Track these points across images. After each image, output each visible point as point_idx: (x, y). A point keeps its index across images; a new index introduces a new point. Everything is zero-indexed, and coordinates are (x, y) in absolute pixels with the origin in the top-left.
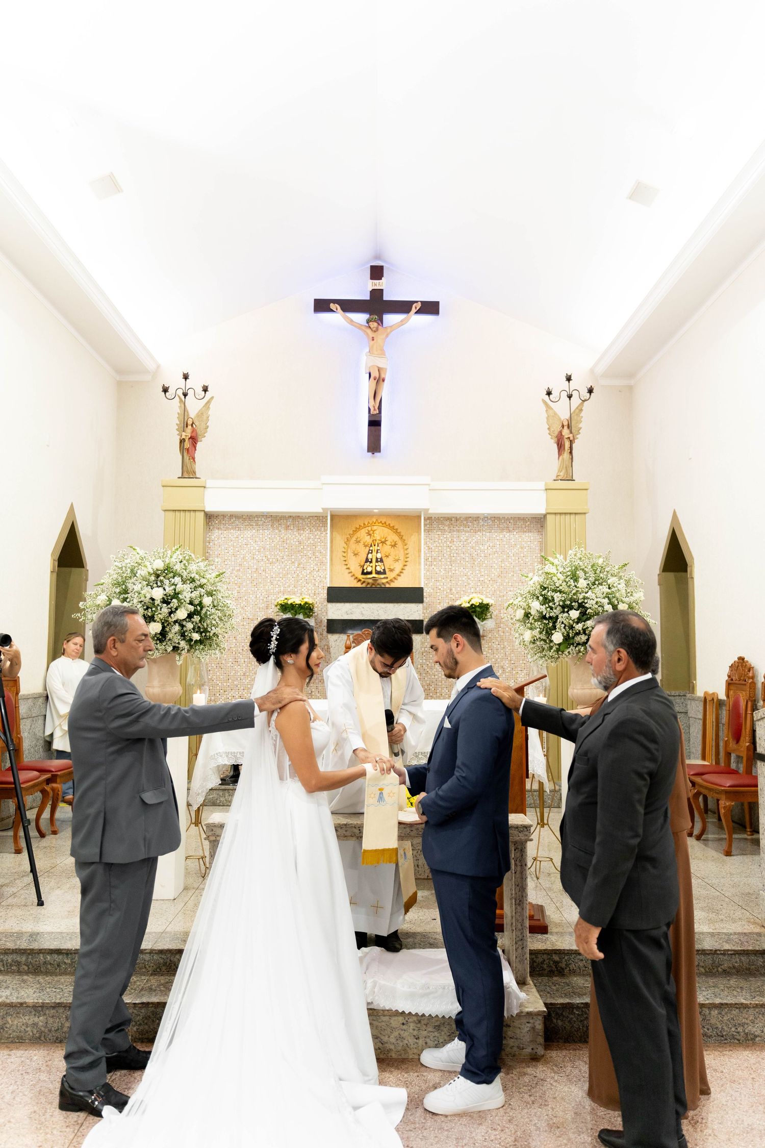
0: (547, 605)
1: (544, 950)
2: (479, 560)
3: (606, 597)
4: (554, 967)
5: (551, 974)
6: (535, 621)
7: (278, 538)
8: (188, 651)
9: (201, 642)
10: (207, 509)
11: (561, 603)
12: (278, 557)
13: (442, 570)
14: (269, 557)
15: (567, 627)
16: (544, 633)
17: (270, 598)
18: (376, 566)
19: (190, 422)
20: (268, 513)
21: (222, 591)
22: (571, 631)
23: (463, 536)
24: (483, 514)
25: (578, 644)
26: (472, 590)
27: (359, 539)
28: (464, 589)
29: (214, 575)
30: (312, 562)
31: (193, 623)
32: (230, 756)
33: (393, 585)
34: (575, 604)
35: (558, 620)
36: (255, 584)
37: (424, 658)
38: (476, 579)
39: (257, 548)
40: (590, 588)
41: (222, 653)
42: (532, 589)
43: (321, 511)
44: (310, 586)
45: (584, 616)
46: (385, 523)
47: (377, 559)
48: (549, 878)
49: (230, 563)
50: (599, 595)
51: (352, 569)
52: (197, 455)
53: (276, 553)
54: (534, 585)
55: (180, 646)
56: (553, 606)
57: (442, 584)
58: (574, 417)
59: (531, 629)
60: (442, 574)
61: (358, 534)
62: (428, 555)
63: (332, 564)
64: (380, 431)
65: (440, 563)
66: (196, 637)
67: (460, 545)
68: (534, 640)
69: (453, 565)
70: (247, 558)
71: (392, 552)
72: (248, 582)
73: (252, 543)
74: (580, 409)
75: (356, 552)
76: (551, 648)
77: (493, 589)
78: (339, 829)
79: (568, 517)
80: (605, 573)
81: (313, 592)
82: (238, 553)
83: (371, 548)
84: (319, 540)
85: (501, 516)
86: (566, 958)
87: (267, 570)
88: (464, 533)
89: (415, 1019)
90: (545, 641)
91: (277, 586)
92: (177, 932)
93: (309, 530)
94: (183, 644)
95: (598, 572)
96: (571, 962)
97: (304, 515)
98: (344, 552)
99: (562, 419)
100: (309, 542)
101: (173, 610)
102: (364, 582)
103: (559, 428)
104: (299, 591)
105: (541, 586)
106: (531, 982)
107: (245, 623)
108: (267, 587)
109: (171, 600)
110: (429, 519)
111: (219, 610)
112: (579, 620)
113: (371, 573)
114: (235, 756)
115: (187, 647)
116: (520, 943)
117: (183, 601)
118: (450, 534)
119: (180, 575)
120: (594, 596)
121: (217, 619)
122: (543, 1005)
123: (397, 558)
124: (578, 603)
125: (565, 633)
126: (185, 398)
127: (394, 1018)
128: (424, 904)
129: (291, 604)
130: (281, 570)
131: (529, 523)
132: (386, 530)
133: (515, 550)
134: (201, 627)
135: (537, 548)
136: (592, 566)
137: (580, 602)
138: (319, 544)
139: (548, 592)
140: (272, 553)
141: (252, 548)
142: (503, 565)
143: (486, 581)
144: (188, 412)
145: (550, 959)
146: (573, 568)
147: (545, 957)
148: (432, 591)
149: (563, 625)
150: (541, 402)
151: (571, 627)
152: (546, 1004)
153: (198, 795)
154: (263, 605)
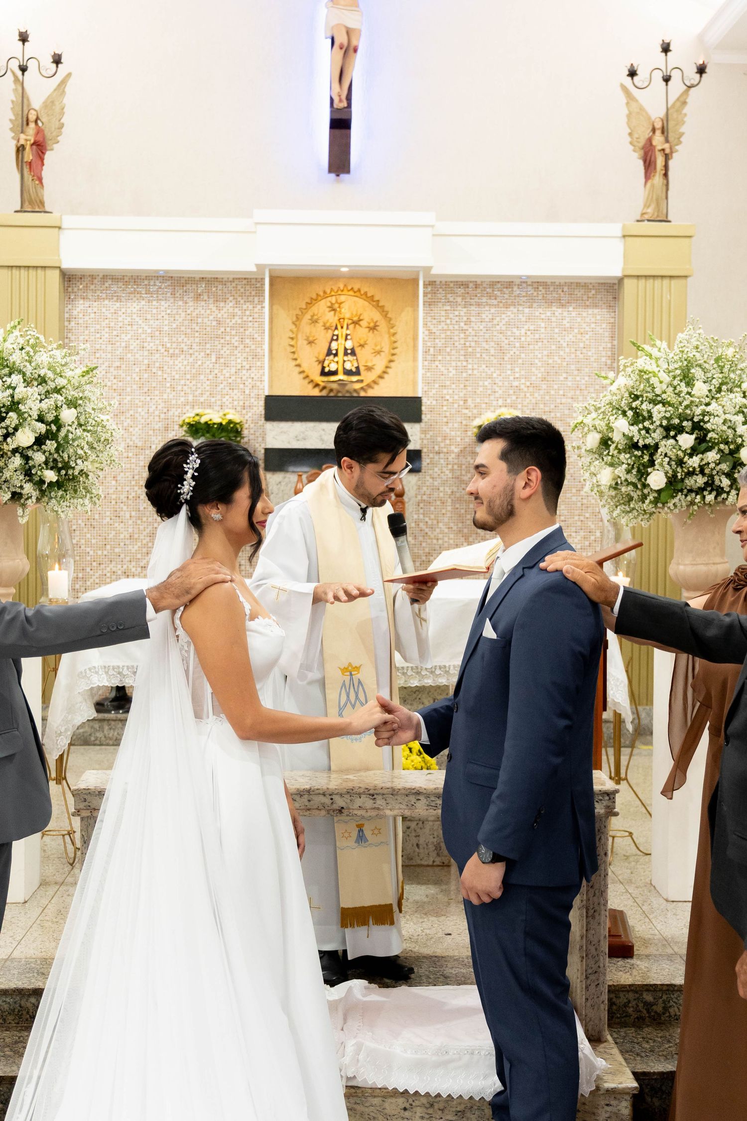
0: (641, 426)
1: (630, 985)
2: (512, 353)
3: (739, 412)
4: (645, 1012)
5: (639, 1023)
6: (619, 452)
7: (183, 314)
8: (38, 500)
9: (59, 485)
10: (65, 265)
11: (665, 423)
12: (183, 345)
13: (451, 369)
14: (169, 345)
15: (673, 463)
16: (634, 471)
17: (171, 413)
18: (344, 361)
19: (32, 117)
20: (166, 271)
21: (93, 398)
22: (679, 470)
23: (487, 314)
24: (520, 277)
25: (690, 491)
26: (500, 402)
27: (316, 317)
28: (486, 400)
29: (79, 372)
30: (239, 355)
31: (44, 452)
32: (111, 672)
33: (371, 393)
34: (687, 424)
35: (659, 451)
36: (146, 389)
37: (421, 511)
38: (506, 383)
39: (149, 331)
40: (713, 398)
41: (95, 503)
42: (614, 398)
43: (254, 269)
44: (236, 394)
45: (702, 444)
46: (359, 290)
47: (346, 349)
48: (626, 864)
49: (103, 355)
50: (729, 408)
51: (305, 366)
52: (46, 173)
53: (180, 340)
54: (618, 392)
55: (24, 492)
56: (651, 427)
57: (451, 391)
58: (673, 115)
59: (612, 465)
60: (451, 375)
61: (314, 309)
62: (429, 344)
63: (271, 358)
64: (348, 137)
65: (448, 358)
66: (50, 476)
67: (481, 327)
68: (617, 484)
69: (470, 361)
70: (132, 347)
71: (371, 337)
72: (135, 387)
73: (140, 322)
74: (682, 101)
75: (311, 339)
76: (644, 498)
77: (534, 401)
78: (297, 798)
79: (658, 282)
80: (738, 372)
81: (241, 403)
82: (118, 338)
83: (336, 332)
84: (250, 319)
85: (549, 281)
86: (665, 997)
87: (166, 368)
88: (487, 308)
89: (424, 1100)
90: (635, 485)
91: (182, 394)
92: (31, 958)
93: (234, 302)
94: (28, 488)
95: (725, 370)
96: (672, 1003)
97: (225, 277)
98: (292, 339)
99: (653, 118)
100: (234, 321)
101: (11, 430)
102: (324, 388)
103: (648, 133)
104: (219, 403)
105: (631, 394)
106: (609, 1038)
107: (130, 455)
108: (165, 396)
109: (7, 413)
110: (431, 284)
111: (88, 431)
112: (694, 451)
113: (335, 373)
114: (119, 673)
115: (35, 494)
116: (592, 977)
117: (26, 415)
118: (465, 310)
119: (20, 372)
120: (720, 411)
121: (86, 447)
122: (632, 1076)
123: (378, 348)
124: (693, 422)
125: (670, 472)
126: (23, 74)
127: (390, 1100)
128: (431, 908)
129: (206, 423)
130: (188, 368)
131: (593, 292)
132: (361, 302)
133: (571, 336)
134: (59, 459)
135: (607, 334)
136: (717, 360)
137: (696, 419)
138: (250, 324)
139: (642, 403)
140: (174, 340)
141: (140, 331)
142: (550, 361)
143: (522, 387)
144: (28, 100)
145: (638, 998)
146: (685, 363)
147: (631, 996)
148: (434, 402)
149: (667, 459)
150: (619, 89)
151: (680, 462)
152: (637, 1075)
153: (60, 734)
154: (160, 424)
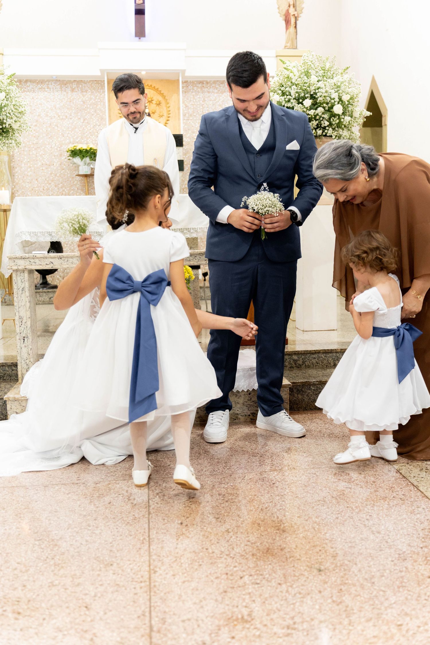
7: (66, 99)
12: (67, 114)
14: (60, 114)
17: (62, 148)
20: (57, 77)
30: (94, 118)
36: (50, 136)
39: (50, 107)
43: (99, 74)
44: (93, 138)
46: (151, 86)
53: (65, 111)
62: (186, 112)
64: (144, 19)
65: (195, 118)
71: (158, 109)
72: (44, 135)
73: (45, 103)
84: (99, 100)
87: (59, 125)
88: (213, 94)
91: (68, 138)
93: (91, 92)
97: (86, 80)
100: (91, 102)
103: (287, 7)
104: (85, 142)
107: (44, 168)
108: (59, 139)
110: (186, 82)
118: (202, 95)
123: (161, 114)
129: (79, 149)
130: (70, 125)
132: (152, 92)
138: (99, 103)
140: (62, 111)
141: (45, 107)
154: (57, 153)
